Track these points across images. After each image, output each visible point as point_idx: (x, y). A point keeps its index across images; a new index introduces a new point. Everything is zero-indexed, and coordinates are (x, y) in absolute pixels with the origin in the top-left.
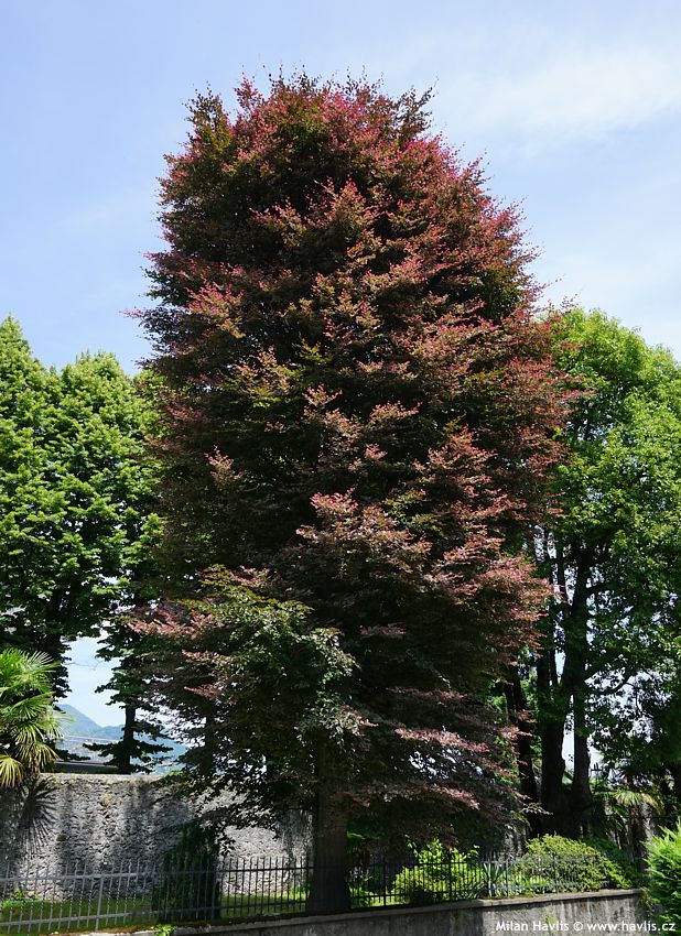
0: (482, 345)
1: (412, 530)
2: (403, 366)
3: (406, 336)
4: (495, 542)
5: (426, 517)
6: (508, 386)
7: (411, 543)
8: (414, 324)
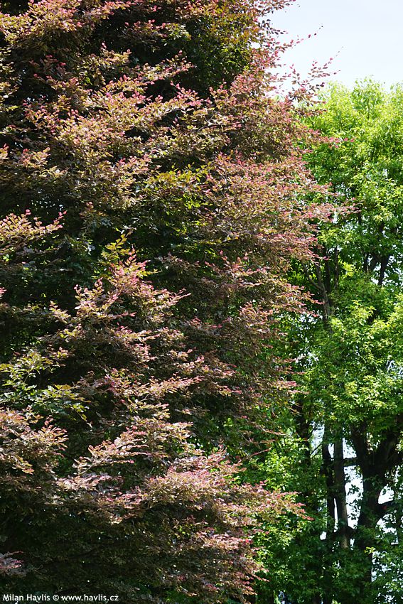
0: (183, 129)
1: (37, 409)
2: (41, 156)
3: (51, 111)
4: (180, 429)
5: (64, 390)
6: (216, 194)
7: (37, 427)
8: (69, 92)
